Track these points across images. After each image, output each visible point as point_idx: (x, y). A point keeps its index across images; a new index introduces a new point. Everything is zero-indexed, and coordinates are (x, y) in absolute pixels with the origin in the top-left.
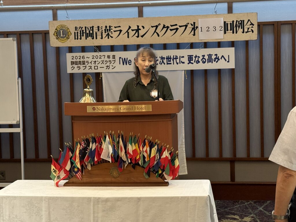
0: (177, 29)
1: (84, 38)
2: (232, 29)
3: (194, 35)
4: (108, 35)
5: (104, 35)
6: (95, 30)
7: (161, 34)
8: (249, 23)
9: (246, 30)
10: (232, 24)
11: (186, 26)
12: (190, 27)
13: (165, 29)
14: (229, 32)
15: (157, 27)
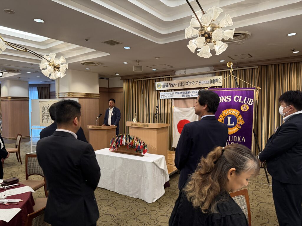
0: (194, 83)
1: (165, 87)
2: (213, 82)
3: (200, 85)
4: (172, 86)
5: (171, 86)
6: (169, 84)
7: (189, 85)
8: (219, 80)
9: (218, 82)
10: (213, 80)
11: (197, 82)
12: (198, 82)
13: (190, 83)
14: (212, 83)
15: (188, 82)
